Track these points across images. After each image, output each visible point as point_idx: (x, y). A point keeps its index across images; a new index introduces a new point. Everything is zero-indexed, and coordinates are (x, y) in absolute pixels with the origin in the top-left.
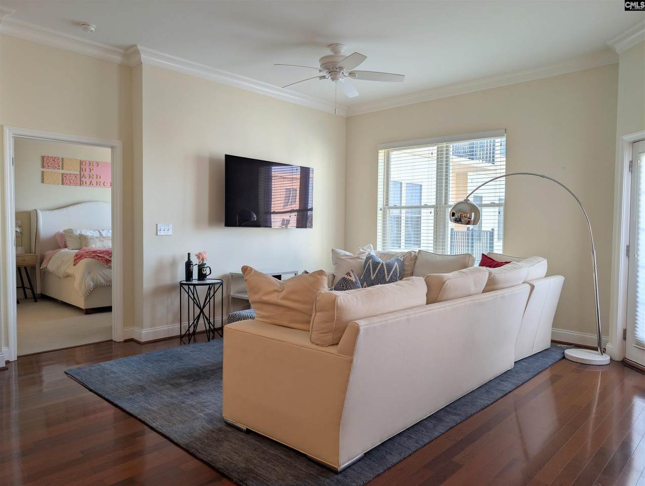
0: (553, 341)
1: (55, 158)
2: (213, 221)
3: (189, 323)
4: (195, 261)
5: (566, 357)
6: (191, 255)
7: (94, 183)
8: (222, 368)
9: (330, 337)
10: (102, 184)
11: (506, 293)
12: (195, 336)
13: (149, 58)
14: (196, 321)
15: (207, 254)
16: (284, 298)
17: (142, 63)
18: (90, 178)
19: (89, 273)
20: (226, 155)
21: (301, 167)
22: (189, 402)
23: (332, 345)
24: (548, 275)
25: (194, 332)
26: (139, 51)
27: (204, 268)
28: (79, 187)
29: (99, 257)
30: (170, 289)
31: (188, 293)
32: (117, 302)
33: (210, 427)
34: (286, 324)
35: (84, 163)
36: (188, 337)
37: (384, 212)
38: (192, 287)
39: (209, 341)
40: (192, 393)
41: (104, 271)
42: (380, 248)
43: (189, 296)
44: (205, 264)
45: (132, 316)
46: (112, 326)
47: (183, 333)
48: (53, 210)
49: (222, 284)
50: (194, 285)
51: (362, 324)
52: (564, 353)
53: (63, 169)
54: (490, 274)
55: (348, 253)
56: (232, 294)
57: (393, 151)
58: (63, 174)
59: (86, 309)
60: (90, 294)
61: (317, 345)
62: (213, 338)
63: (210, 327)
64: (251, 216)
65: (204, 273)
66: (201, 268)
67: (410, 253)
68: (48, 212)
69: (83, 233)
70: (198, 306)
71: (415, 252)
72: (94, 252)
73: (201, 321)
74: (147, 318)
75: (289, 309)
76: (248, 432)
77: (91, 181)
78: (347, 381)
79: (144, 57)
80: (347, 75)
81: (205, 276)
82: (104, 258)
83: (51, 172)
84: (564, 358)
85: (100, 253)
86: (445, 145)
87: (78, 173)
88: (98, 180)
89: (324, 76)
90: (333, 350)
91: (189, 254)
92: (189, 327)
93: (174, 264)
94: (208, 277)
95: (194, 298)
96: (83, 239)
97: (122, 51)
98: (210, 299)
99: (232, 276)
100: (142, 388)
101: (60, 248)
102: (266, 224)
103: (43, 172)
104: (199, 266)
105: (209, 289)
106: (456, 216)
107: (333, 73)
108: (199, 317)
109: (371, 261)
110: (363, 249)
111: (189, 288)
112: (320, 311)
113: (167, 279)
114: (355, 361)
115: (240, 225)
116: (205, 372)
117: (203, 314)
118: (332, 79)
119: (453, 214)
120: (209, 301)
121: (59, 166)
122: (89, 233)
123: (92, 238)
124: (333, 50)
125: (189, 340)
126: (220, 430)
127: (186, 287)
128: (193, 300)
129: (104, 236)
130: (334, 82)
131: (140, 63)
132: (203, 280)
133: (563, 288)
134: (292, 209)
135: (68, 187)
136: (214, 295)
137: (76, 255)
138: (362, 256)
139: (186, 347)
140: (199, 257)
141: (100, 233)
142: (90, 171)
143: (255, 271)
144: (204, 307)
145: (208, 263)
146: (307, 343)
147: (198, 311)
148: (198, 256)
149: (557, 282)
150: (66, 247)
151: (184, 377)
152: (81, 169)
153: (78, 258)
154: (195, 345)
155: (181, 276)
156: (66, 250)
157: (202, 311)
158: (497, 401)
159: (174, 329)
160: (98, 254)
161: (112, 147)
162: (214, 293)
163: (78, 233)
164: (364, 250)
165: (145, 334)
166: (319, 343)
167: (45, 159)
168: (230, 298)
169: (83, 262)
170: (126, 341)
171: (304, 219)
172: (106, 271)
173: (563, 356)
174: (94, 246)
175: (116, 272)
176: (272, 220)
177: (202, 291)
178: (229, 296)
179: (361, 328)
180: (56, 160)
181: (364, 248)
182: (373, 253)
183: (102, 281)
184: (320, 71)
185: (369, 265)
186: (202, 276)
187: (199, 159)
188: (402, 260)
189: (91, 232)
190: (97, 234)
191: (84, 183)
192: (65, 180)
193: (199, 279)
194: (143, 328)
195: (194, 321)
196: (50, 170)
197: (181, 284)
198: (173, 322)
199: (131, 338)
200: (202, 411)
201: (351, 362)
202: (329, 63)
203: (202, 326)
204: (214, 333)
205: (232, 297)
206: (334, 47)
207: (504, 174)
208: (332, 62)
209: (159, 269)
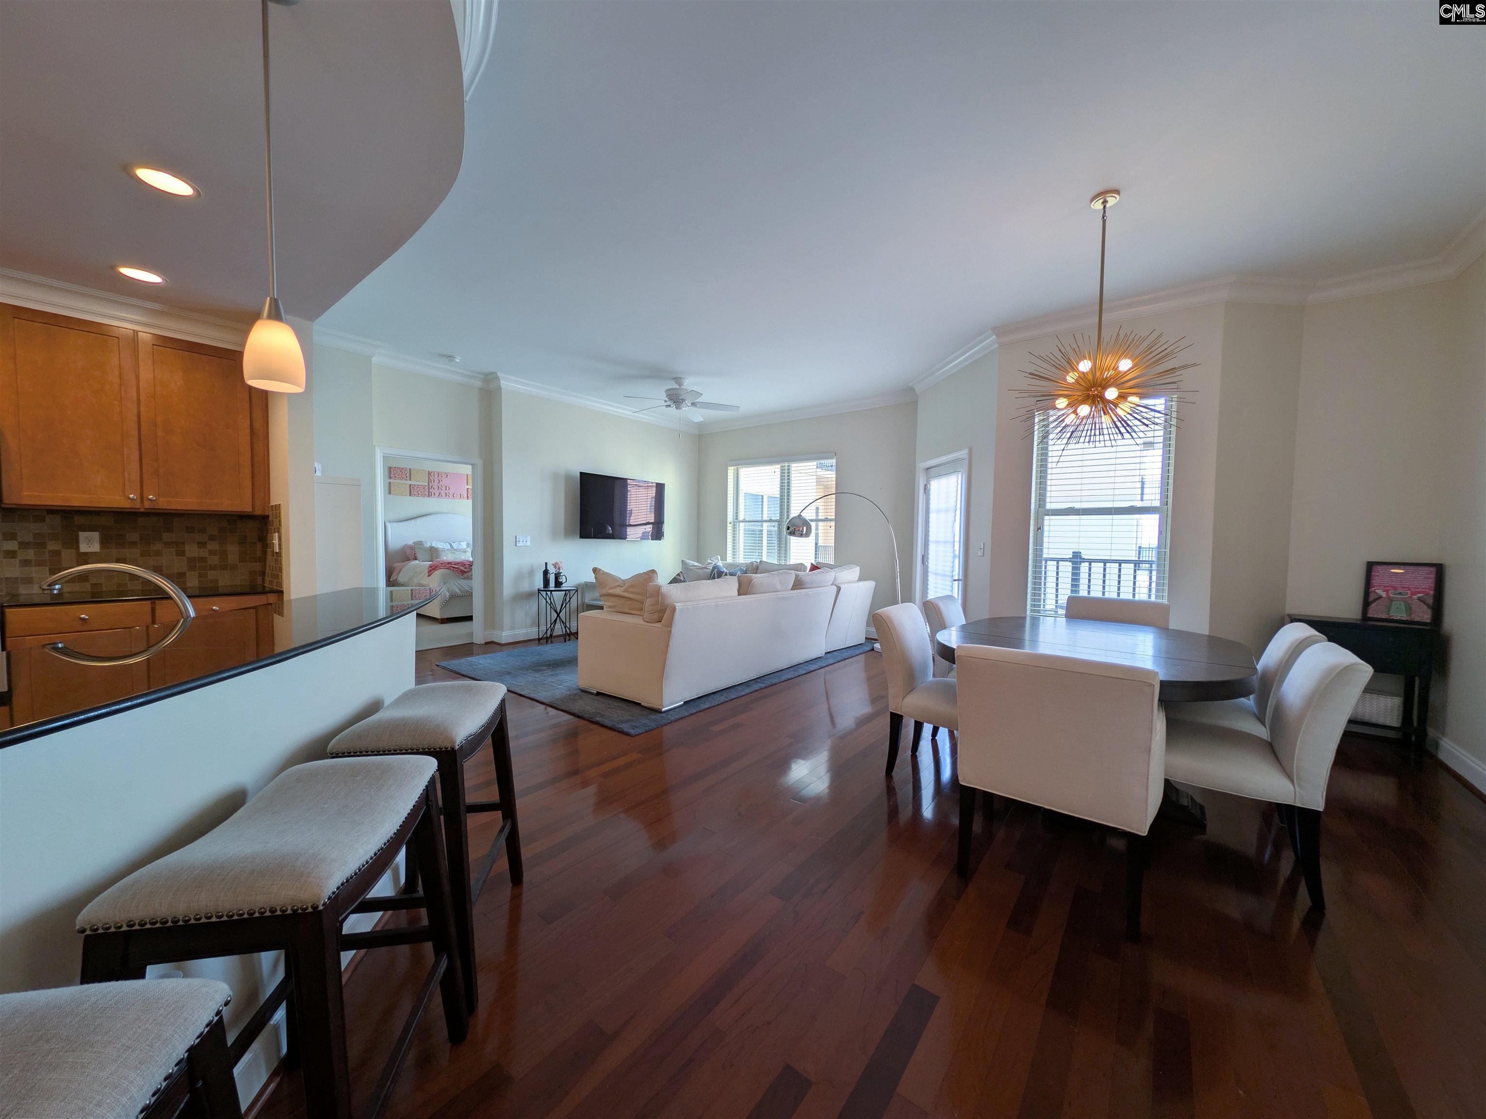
0: (866, 638)
1: (402, 469)
2: (568, 533)
3: (547, 628)
4: (552, 570)
5: (874, 649)
6: (548, 564)
7: (444, 495)
8: (577, 659)
9: (656, 616)
10: (451, 496)
11: (810, 591)
12: (552, 639)
13: (509, 384)
14: (552, 626)
15: (563, 564)
16: (625, 591)
17: (501, 388)
18: (439, 489)
19: (445, 583)
20: (582, 474)
21: (657, 483)
22: (550, 680)
23: (658, 622)
24: (861, 579)
25: (551, 635)
26: (499, 378)
27: (560, 576)
28: (428, 498)
29: (454, 567)
30: (529, 596)
31: (546, 600)
32: (478, 609)
33: (569, 693)
34: (627, 611)
35: (432, 474)
36: (547, 639)
37: (734, 525)
38: (549, 593)
39: (565, 641)
40: (552, 675)
41: (459, 582)
42: (729, 560)
43: (547, 602)
44: (561, 573)
45: (492, 620)
46: (472, 632)
47: (540, 637)
48: (401, 521)
49: (577, 591)
50: (551, 591)
51: (678, 606)
52: (873, 646)
53: (410, 480)
54: (797, 576)
55: (696, 564)
56: (586, 601)
57: (742, 468)
58: (410, 485)
59: (441, 619)
60: (446, 604)
61: (648, 622)
62: (569, 640)
63: (566, 631)
64: (606, 528)
65: (561, 580)
66: (557, 576)
67: (752, 563)
68: (395, 524)
69: (433, 545)
70: (555, 611)
71: (757, 562)
72: (449, 563)
73: (558, 626)
74: (507, 620)
75: (630, 599)
76: (599, 694)
77: (440, 493)
78: (668, 646)
79: (503, 383)
80: (690, 404)
81: (561, 583)
82: (462, 570)
83: (399, 483)
84: (873, 650)
85: (455, 565)
86: (786, 464)
87: (426, 484)
88: (447, 491)
89: (670, 405)
90: (659, 625)
91: (546, 563)
92: (547, 630)
93: (531, 573)
94: (563, 585)
95: (551, 602)
96: (433, 552)
97: (482, 376)
98: (566, 604)
99: (586, 584)
100: (509, 673)
101: (410, 560)
102: (622, 536)
103: (390, 483)
104: (555, 574)
105: (565, 595)
106: (791, 529)
107: (677, 403)
108: (556, 620)
109: (716, 570)
110: (710, 560)
111: (547, 594)
112: (649, 598)
113: (526, 587)
114: (673, 631)
115: (595, 537)
116: (563, 662)
117: (560, 618)
118: (676, 408)
119: (788, 528)
120: (565, 606)
121: (407, 477)
122: (439, 545)
123: (443, 550)
124: (677, 383)
125: (547, 642)
126: (576, 694)
127: (544, 593)
128: (550, 605)
129: (455, 548)
130: (678, 411)
131: (500, 388)
132: (560, 587)
133: (874, 592)
134: (647, 521)
135: (415, 498)
136: (569, 601)
137: (431, 566)
138: (709, 566)
139: (545, 646)
140: (555, 567)
141: (451, 545)
142: (439, 483)
143: (603, 571)
144: (560, 612)
145: (563, 572)
146: (641, 622)
147: (555, 615)
148: (555, 565)
149: (870, 585)
150: (415, 559)
151: (545, 666)
152: (430, 481)
153: (432, 569)
154: (552, 645)
155: (540, 584)
156: (416, 562)
157: (558, 615)
158: (800, 676)
159: (533, 633)
160: (453, 566)
161: (472, 465)
162: (570, 599)
163: (428, 545)
164: (712, 561)
165: (506, 635)
166: (648, 621)
167: (392, 470)
168: (585, 605)
169: (438, 573)
170: (487, 643)
171: (658, 534)
172: (464, 583)
173: (872, 648)
174: (445, 558)
175: (477, 583)
176: (628, 533)
177: (558, 596)
178: (584, 604)
179: (677, 608)
180: (403, 471)
181: (712, 559)
182: (720, 563)
183: (458, 591)
184: (665, 401)
185: (714, 574)
186: (558, 584)
187: (555, 476)
188: (744, 569)
189: (441, 544)
190: (448, 546)
191: (433, 494)
192: (412, 491)
193: (556, 586)
194: (503, 631)
195: (551, 624)
196: (397, 481)
197: (539, 590)
198: (532, 626)
199: (491, 640)
200: (561, 685)
201: (670, 632)
202: (673, 394)
203: (559, 629)
204: (569, 637)
205: (586, 605)
206: (678, 380)
207: (835, 492)
208: (676, 394)
209: (519, 577)
